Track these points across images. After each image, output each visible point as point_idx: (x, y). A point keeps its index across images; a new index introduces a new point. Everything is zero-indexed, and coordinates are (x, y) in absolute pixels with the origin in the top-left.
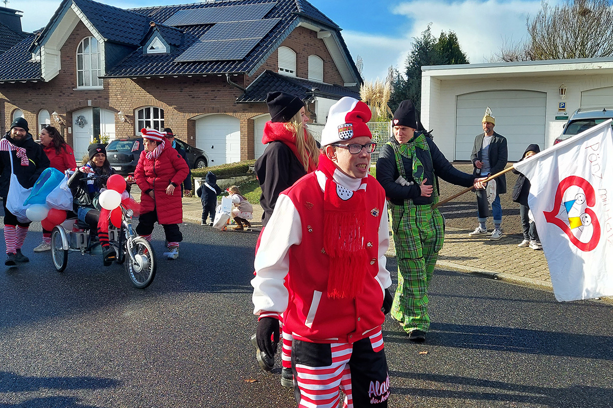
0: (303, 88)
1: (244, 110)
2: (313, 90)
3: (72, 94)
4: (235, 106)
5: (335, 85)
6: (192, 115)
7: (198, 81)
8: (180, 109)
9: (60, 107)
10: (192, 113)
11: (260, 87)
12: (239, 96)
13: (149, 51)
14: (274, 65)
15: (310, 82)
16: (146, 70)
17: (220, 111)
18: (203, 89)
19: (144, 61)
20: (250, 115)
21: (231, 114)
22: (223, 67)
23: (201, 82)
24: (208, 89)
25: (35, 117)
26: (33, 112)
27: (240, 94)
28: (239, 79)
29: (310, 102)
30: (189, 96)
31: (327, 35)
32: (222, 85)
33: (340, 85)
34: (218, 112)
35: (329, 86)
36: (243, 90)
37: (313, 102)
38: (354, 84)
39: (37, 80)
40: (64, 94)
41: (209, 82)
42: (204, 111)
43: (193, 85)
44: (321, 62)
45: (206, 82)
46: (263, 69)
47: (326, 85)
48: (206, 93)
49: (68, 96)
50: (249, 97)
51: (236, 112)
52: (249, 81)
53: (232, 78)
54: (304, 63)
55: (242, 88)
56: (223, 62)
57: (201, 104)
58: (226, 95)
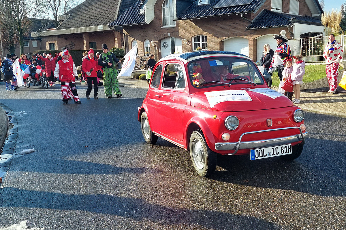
0: (286, 18)
1: (251, 34)
2: (292, 19)
3: (160, 30)
4: (246, 32)
5: (306, 16)
6: (222, 38)
7: (225, 18)
8: (216, 35)
9: (155, 38)
10: (222, 37)
11: (260, 20)
12: (248, 26)
13: (199, 4)
14: (269, 6)
15: (290, 15)
16: (198, 14)
17: (237, 35)
18: (228, 23)
19: (197, 9)
20: (254, 37)
21: (243, 37)
22: (239, 9)
23: (227, 19)
24: (231, 23)
25: (143, 43)
26: (141, 41)
27: (249, 24)
28: (248, 15)
29: (290, 27)
30: (221, 27)
32: (239, 20)
33: (309, 16)
34: (236, 36)
35: (302, 17)
36: (250, 22)
37: (292, 26)
38: (318, 15)
39: (143, 23)
40: (156, 30)
41: (231, 19)
42: (229, 36)
43: (223, 21)
44: (298, 3)
45: (230, 19)
46: (262, 9)
47: (300, 17)
48: (229, 25)
49: (159, 31)
50: (254, 26)
51: (246, 35)
52: (254, 16)
53: (245, 16)
54: (287, 3)
55: (250, 21)
56: (239, 6)
57: (227, 32)
58: (241, 26)
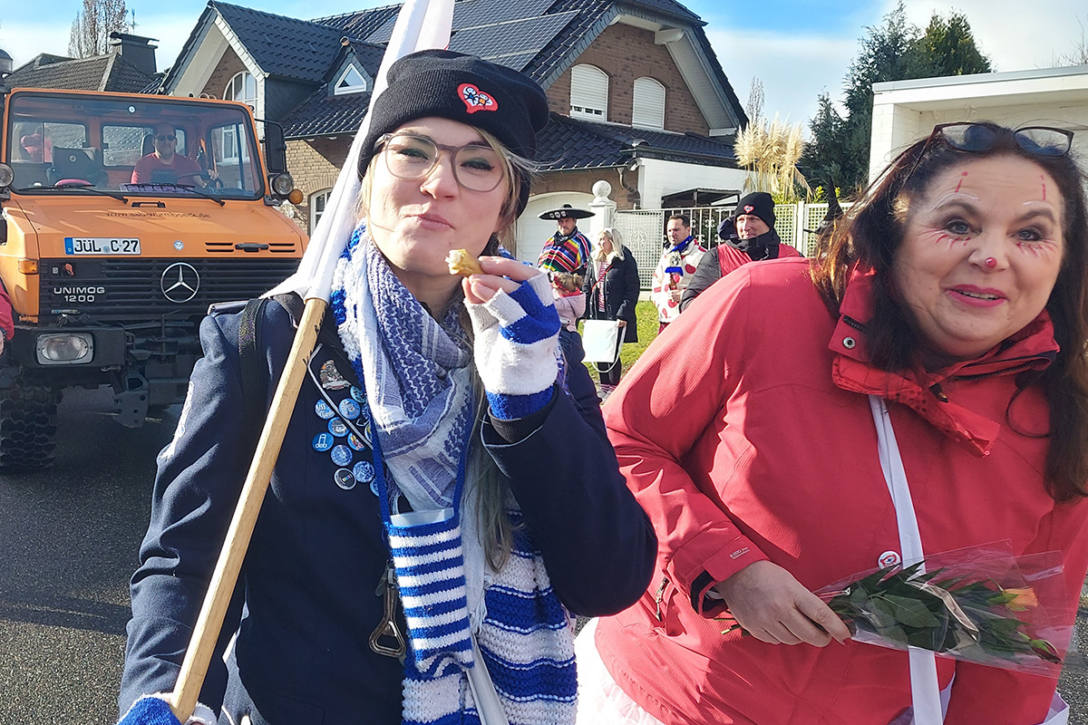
0: (616, 142)
2: (634, 145)
5: (687, 135)
13: (338, 91)
14: (563, 101)
15: (635, 130)
16: (330, 125)
19: (328, 109)
29: (626, 170)
31: (675, 38)
33: (701, 133)
35: (675, 136)
37: (633, 168)
38: (731, 131)
44: (661, 91)
47: (668, 135)
54: (626, 93)
